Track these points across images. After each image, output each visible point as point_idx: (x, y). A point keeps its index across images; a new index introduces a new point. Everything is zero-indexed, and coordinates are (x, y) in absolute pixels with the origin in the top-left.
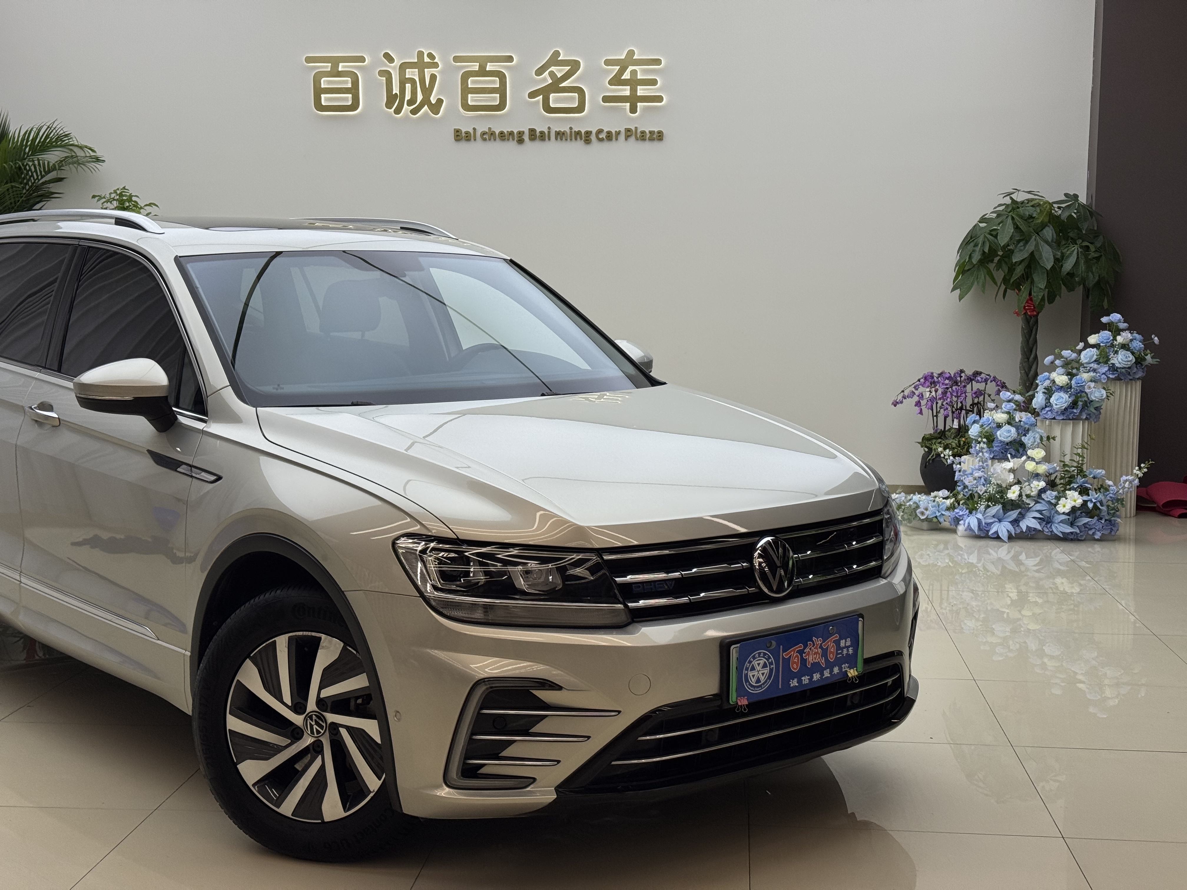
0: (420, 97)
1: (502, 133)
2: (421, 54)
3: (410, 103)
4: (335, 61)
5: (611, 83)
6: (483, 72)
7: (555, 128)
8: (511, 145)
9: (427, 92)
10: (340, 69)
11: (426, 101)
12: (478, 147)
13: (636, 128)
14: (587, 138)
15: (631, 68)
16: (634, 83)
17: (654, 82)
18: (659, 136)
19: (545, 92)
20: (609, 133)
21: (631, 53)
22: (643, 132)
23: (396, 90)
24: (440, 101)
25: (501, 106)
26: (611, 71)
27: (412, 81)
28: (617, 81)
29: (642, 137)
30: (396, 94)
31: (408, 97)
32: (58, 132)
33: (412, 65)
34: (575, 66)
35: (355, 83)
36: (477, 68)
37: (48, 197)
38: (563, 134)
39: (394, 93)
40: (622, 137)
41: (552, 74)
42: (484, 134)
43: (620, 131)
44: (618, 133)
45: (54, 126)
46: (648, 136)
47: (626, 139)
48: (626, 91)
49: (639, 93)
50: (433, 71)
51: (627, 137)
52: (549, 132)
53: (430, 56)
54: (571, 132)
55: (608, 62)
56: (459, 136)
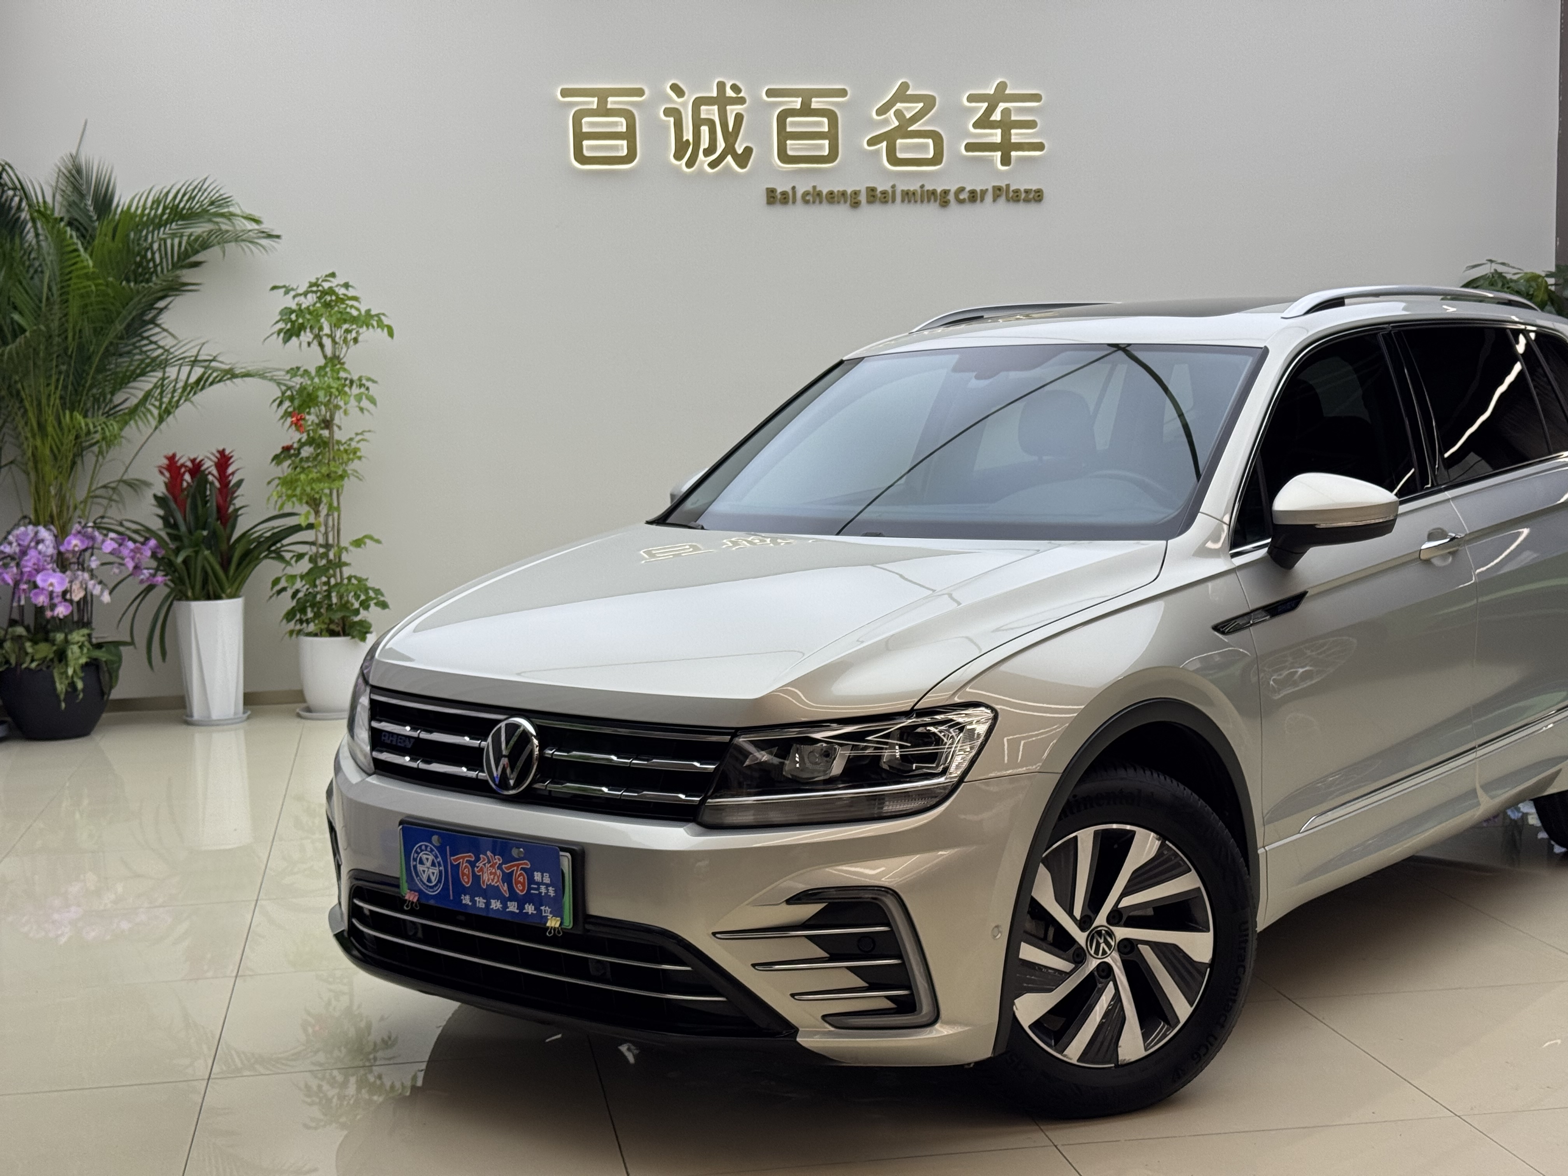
0: (721, 145)
1: (831, 194)
2: (721, 86)
3: (708, 152)
4: (603, 95)
5: (976, 125)
6: (806, 110)
7: (902, 186)
8: (842, 210)
9: (731, 137)
10: (609, 106)
11: (730, 149)
12: (797, 212)
13: (1008, 186)
14: (942, 199)
15: (1002, 106)
16: (1006, 125)
17: (1031, 124)
18: (1037, 196)
19: (890, 138)
20: (973, 193)
21: (1002, 86)
22: (1017, 191)
23: (688, 135)
24: (748, 151)
25: (832, 156)
26: (976, 109)
27: (711, 123)
28: (984, 122)
29: (1015, 197)
30: (688, 141)
31: (705, 143)
32: (212, 194)
33: (709, 101)
34: (929, 102)
35: (631, 126)
36: (798, 106)
37: (177, 290)
38: (914, 194)
39: (684, 139)
40: (989, 197)
41: (899, 114)
42: (806, 194)
43: (987, 190)
44: (984, 192)
45: (205, 187)
46: (1023, 196)
47: (994, 200)
48: (996, 136)
49: (1014, 139)
50: (738, 108)
51: (995, 199)
52: (894, 192)
53: (735, 88)
54: (922, 192)
55: (972, 98)
56: (773, 197)
